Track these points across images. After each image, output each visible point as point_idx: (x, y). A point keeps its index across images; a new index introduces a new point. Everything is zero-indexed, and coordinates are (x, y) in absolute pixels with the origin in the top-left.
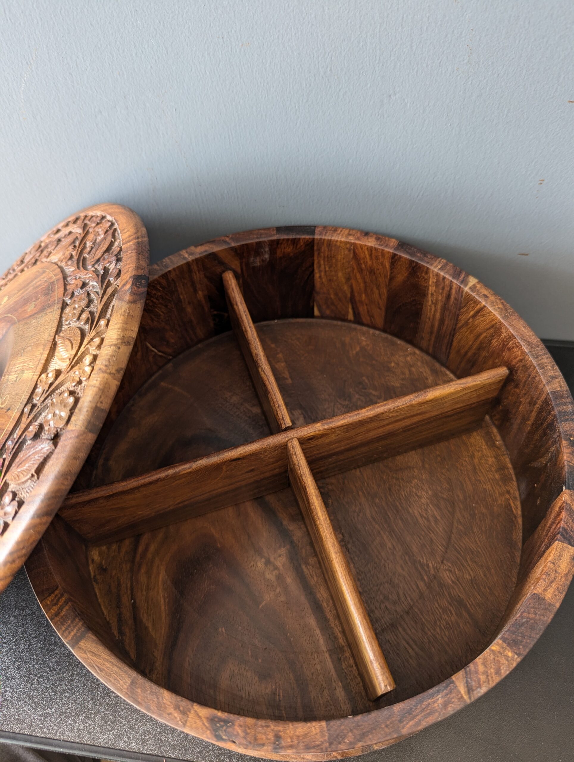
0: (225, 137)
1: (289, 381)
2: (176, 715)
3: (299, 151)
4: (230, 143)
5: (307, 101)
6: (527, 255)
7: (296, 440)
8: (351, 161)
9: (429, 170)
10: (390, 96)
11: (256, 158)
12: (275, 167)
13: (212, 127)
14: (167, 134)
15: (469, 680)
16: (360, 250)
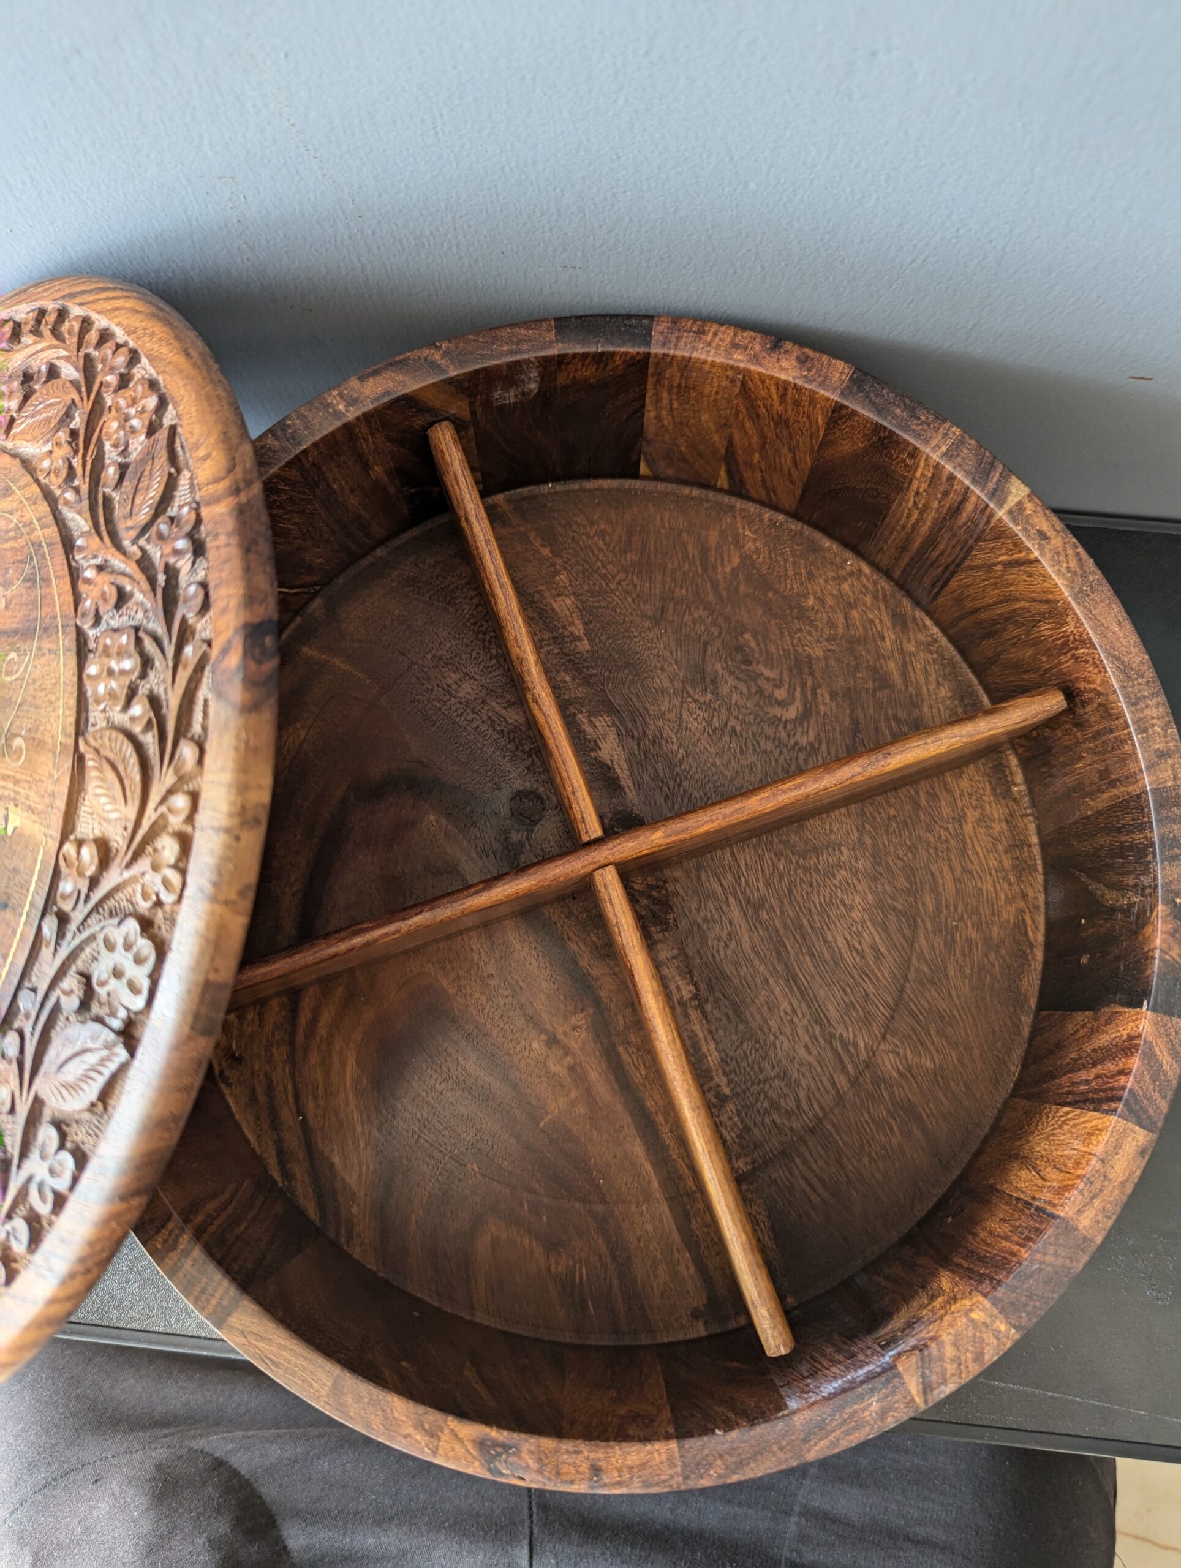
0: (423, 121)
1: (585, 645)
2: (418, 1437)
3: (619, 158)
4: (436, 133)
5: (647, 53)
6: (1150, 379)
7: (612, 868)
8: (752, 185)
9: (951, 214)
10: (874, 54)
11: (507, 169)
12: (554, 190)
13: (388, 99)
14: (266, 106)
15: (927, 1371)
16: (759, 383)
